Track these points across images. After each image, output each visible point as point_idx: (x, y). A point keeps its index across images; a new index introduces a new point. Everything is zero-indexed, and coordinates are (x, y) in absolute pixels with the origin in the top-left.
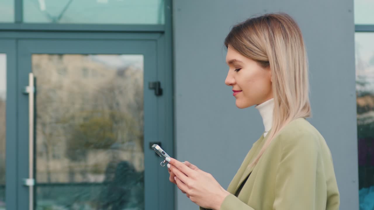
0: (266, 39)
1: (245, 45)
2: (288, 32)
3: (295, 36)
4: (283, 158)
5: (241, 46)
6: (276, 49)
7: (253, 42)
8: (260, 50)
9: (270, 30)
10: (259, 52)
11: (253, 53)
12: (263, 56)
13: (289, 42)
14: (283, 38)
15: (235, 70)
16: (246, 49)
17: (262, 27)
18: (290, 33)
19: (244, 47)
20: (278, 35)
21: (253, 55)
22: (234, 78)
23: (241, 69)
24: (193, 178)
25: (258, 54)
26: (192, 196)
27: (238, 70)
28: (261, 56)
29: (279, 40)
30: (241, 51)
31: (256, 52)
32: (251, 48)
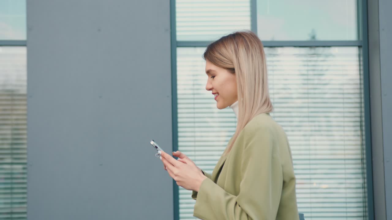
0: (232, 51)
1: (217, 57)
2: (249, 44)
3: (255, 47)
4: (246, 147)
5: (214, 58)
6: (239, 58)
7: (223, 54)
8: (228, 59)
9: (235, 43)
10: (228, 61)
11: (222, 63)
12: (231, 65)
13: (250, 52)
14: (245, 49)
15: (211, 78)
16: (218, 60)
17: (229, 42)
18: (251, 45)
19: (216, 59)
20: (241, 47)
21: (223, 64)
22: (211, 83)
23: (215, 76)
24: (178, 168)
25: (227, 63)
26: (178, 181)
27: (213, 77)
28: (229, 64)
29: (242, 51)
30: (215, 62)
31: (225, 61)
32: (221, 59)
